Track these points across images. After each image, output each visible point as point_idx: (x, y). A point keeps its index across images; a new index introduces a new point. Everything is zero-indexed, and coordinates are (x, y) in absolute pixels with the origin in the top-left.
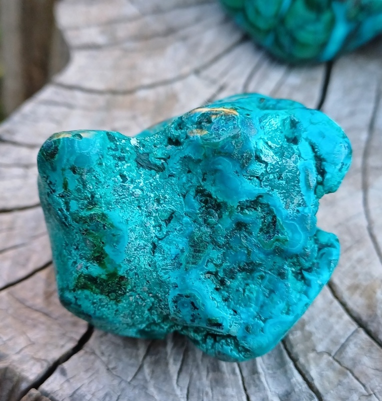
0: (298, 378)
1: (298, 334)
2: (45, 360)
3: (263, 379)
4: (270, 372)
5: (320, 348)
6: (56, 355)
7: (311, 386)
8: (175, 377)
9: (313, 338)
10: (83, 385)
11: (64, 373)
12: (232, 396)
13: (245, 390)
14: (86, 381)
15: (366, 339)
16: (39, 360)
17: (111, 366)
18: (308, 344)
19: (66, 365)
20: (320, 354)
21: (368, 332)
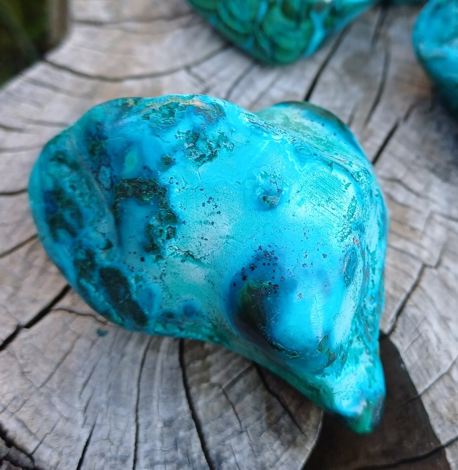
0: (185, 406)
1: (198, 364)
3: (155, 403)
4: (164, 396)
5: (215, 379)
7: (194, 416)
8: (79, 389)
9: (211, 369)
12: (123, 416)
13: (137, 411)
15: (255, 377)
17: (26, 370)
18: (205, 374)
20: (213, 386)
21: (259, 371)
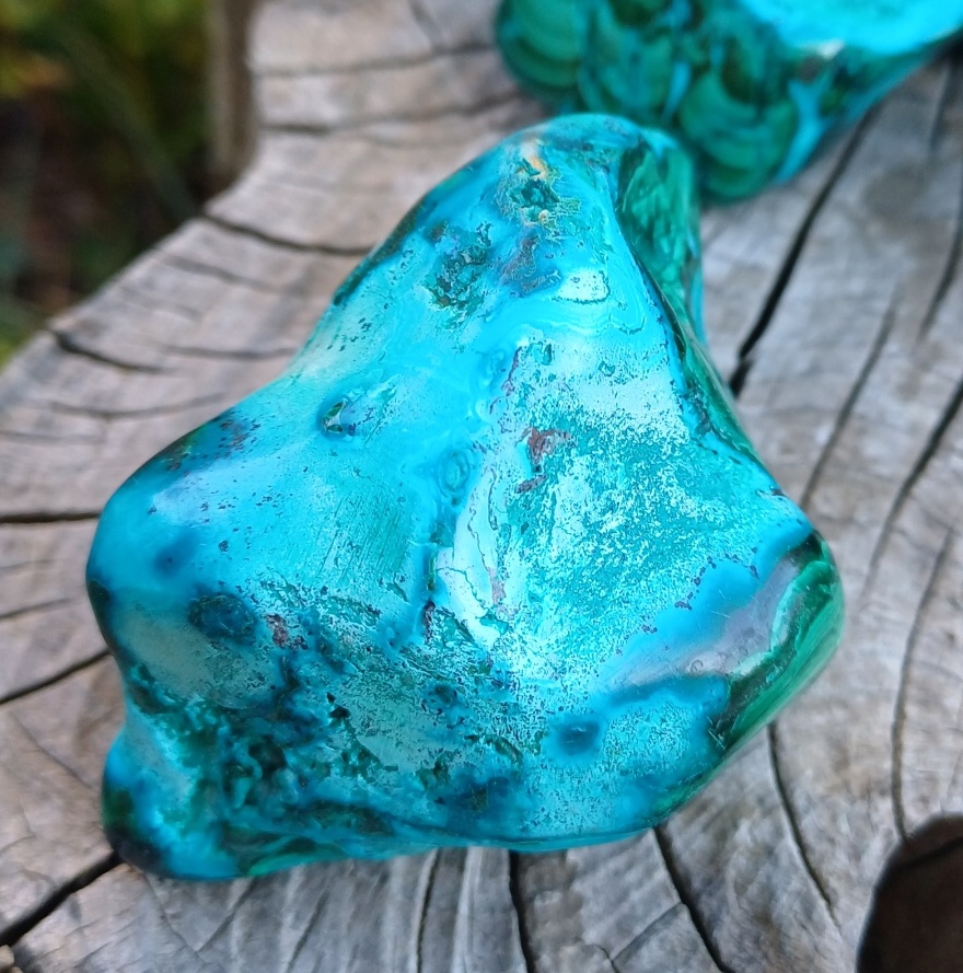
1: (554, 899)
2: (47, 878)
5: (592, 936)
6: (70, 869)
9: (583, 912)
10: (106, 945)
11: (75, 913)
14: (114, 939)
15: (689, 932)
16: (33, 876)
17: (170, 911)
18: (570, 923)
19: (83, 896)
20: (588, 951)
21: (696, 918)
